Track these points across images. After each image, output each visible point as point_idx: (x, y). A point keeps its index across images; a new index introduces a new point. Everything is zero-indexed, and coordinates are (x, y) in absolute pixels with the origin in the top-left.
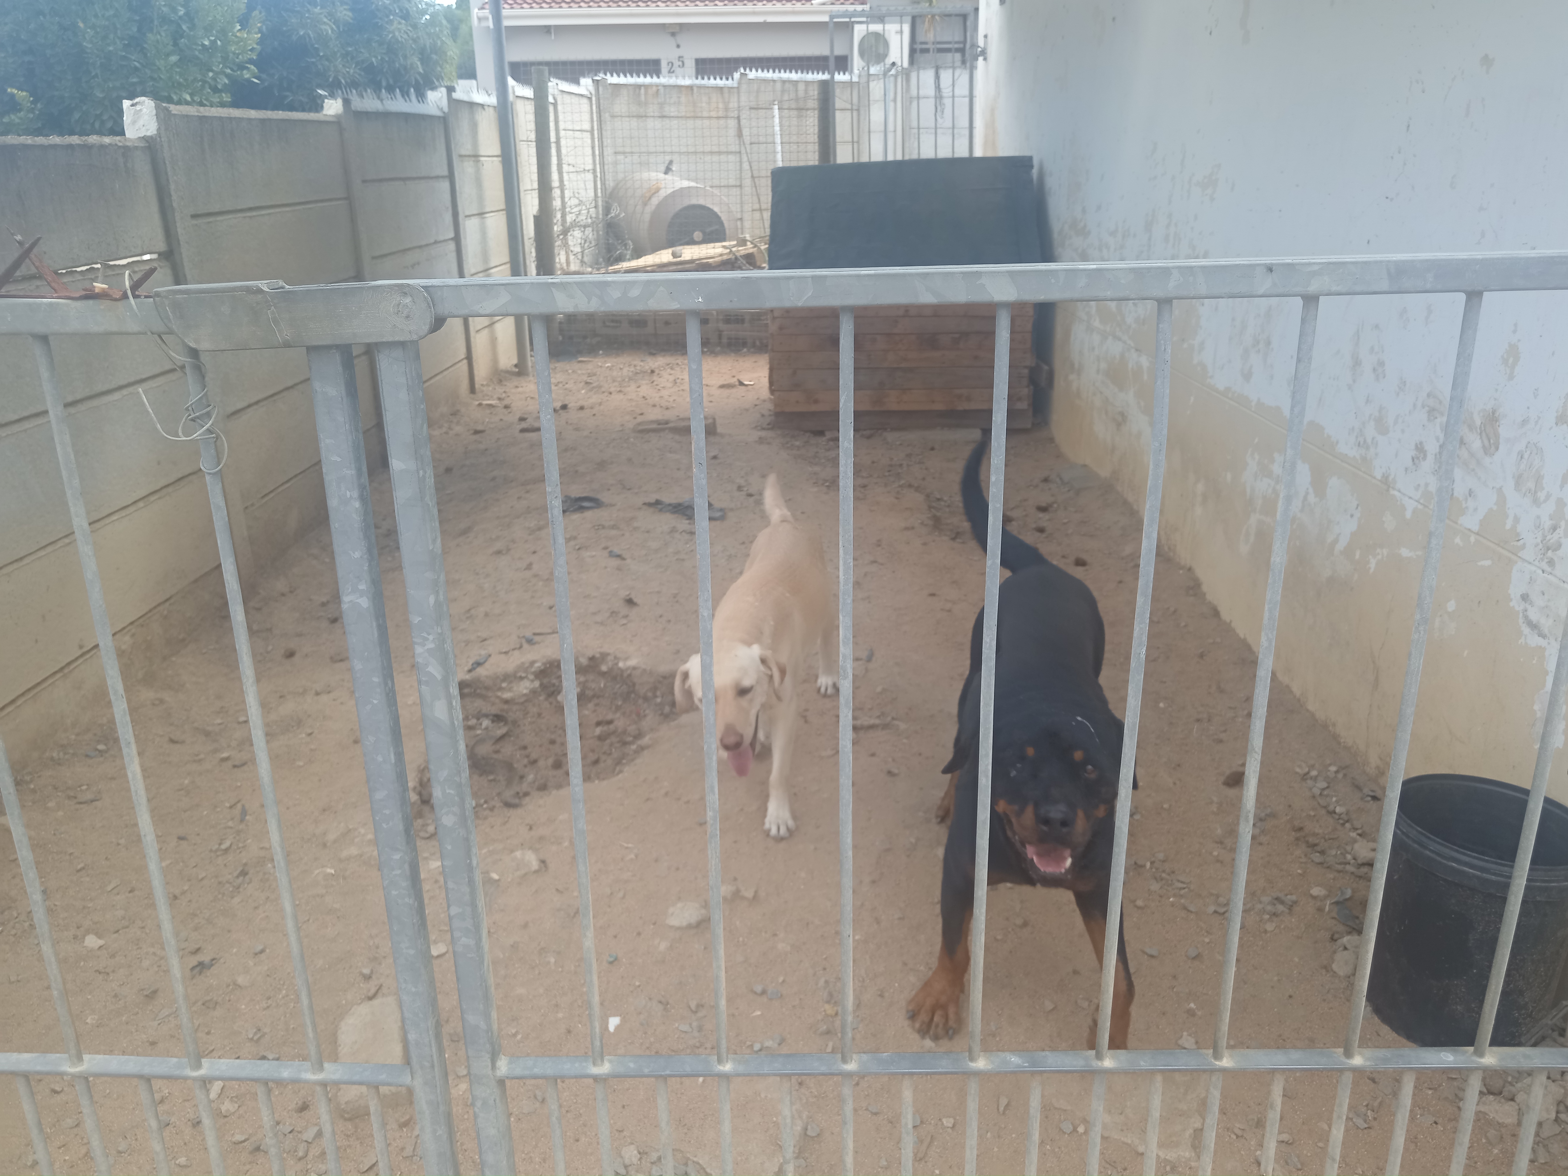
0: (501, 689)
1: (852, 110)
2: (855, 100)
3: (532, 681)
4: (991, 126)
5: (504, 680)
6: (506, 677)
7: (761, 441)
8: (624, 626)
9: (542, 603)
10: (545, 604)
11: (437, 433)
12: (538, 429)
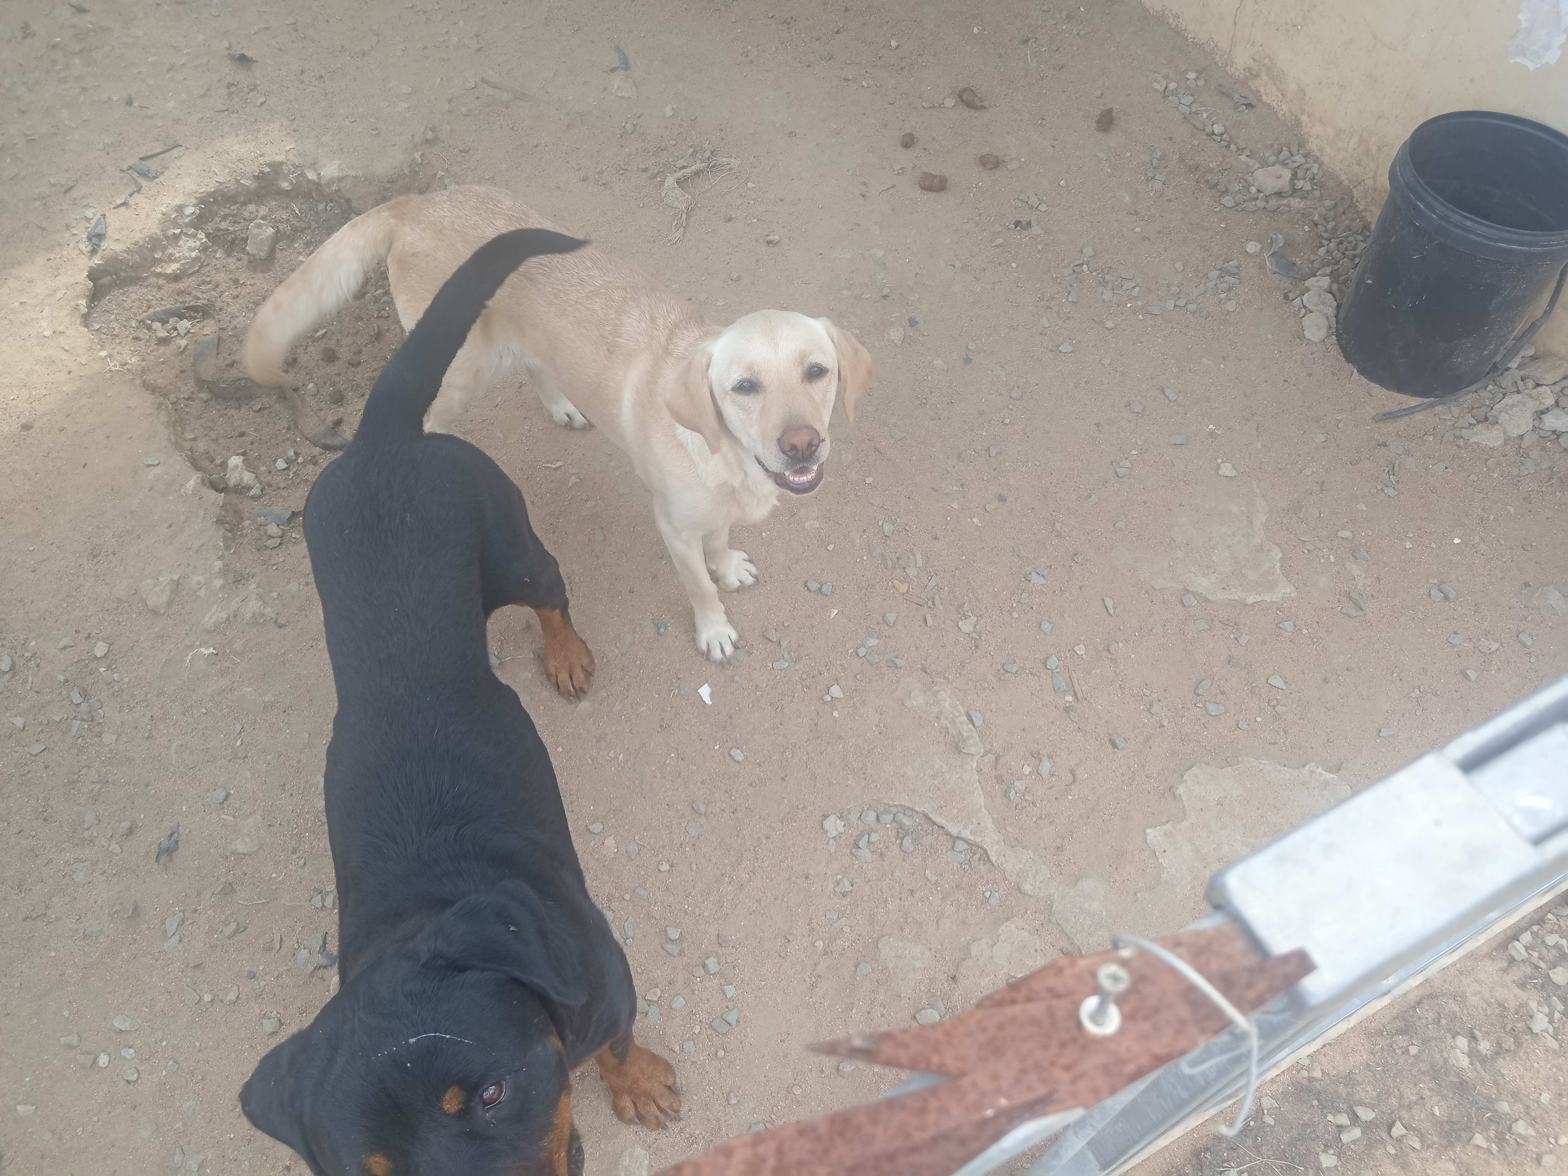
0: (157, 262)
3: (194, 236)
5: (154, 249)
6: (155, 243)
8: (265, 106)
9: (109, 98)
10: (115, 98)
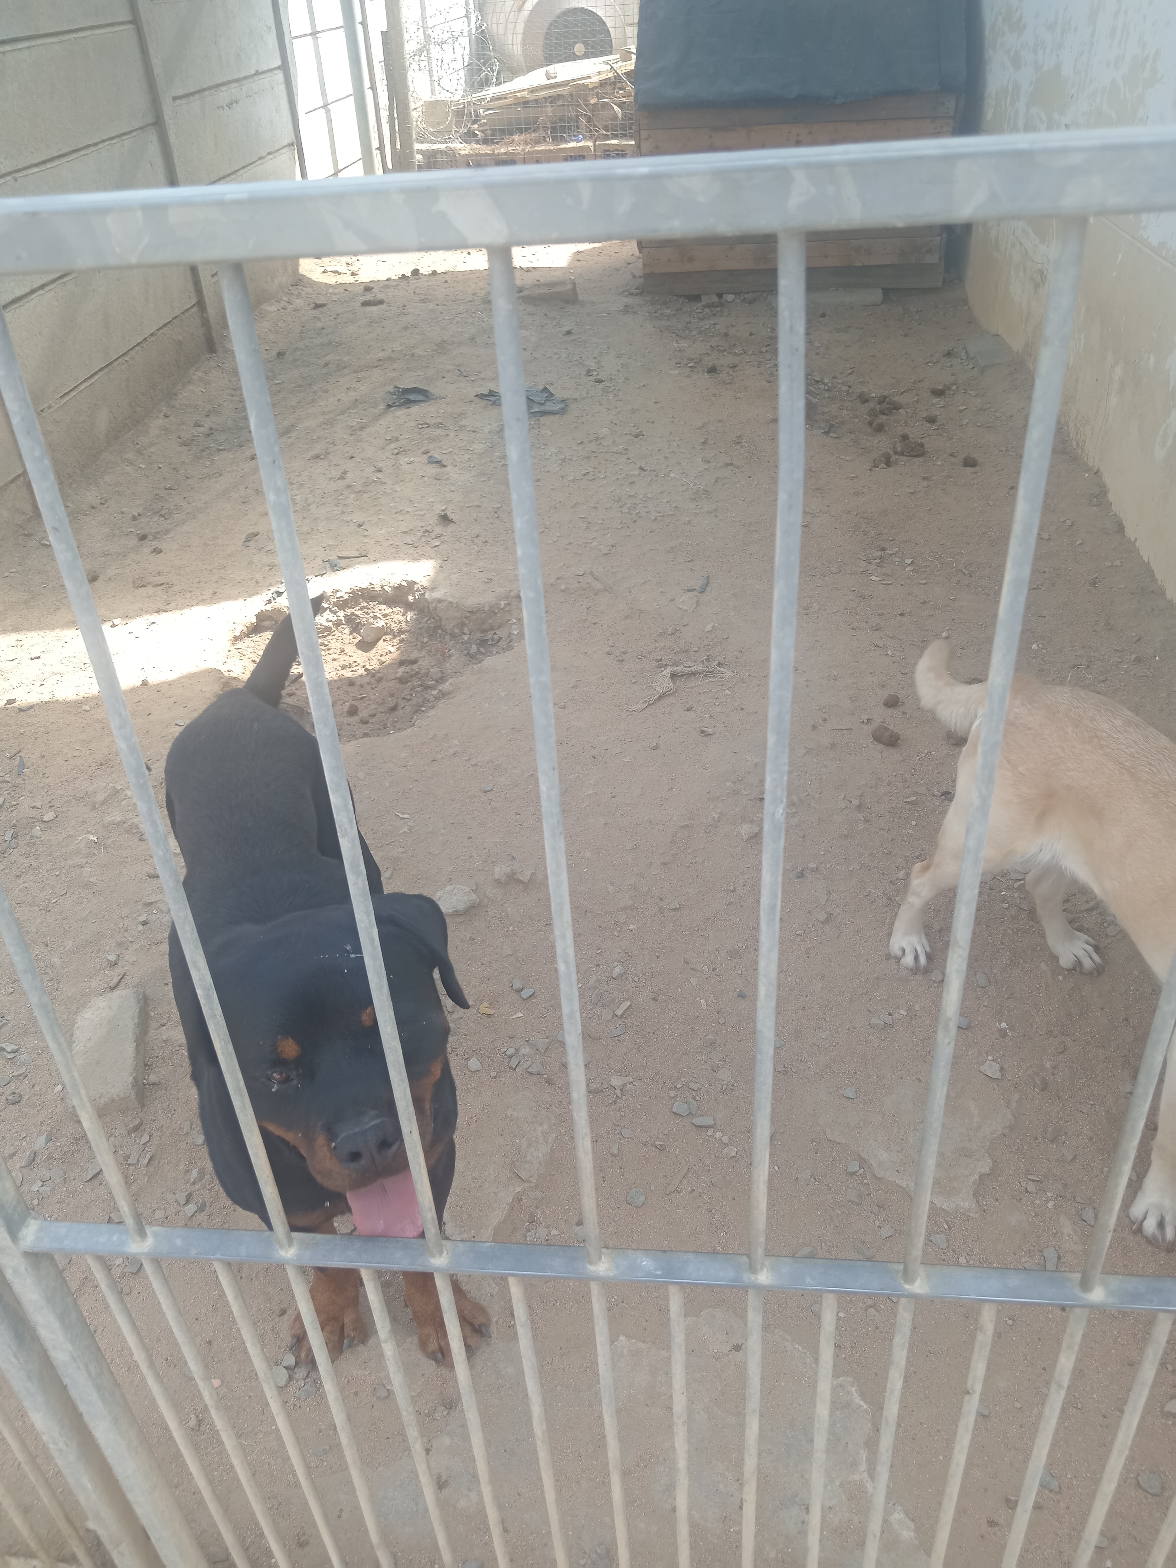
7: (627, 310)
8: (436, 548)
9: (352, 520)
10: (355, 521)
11: (273, 308)
12: (381, 302)
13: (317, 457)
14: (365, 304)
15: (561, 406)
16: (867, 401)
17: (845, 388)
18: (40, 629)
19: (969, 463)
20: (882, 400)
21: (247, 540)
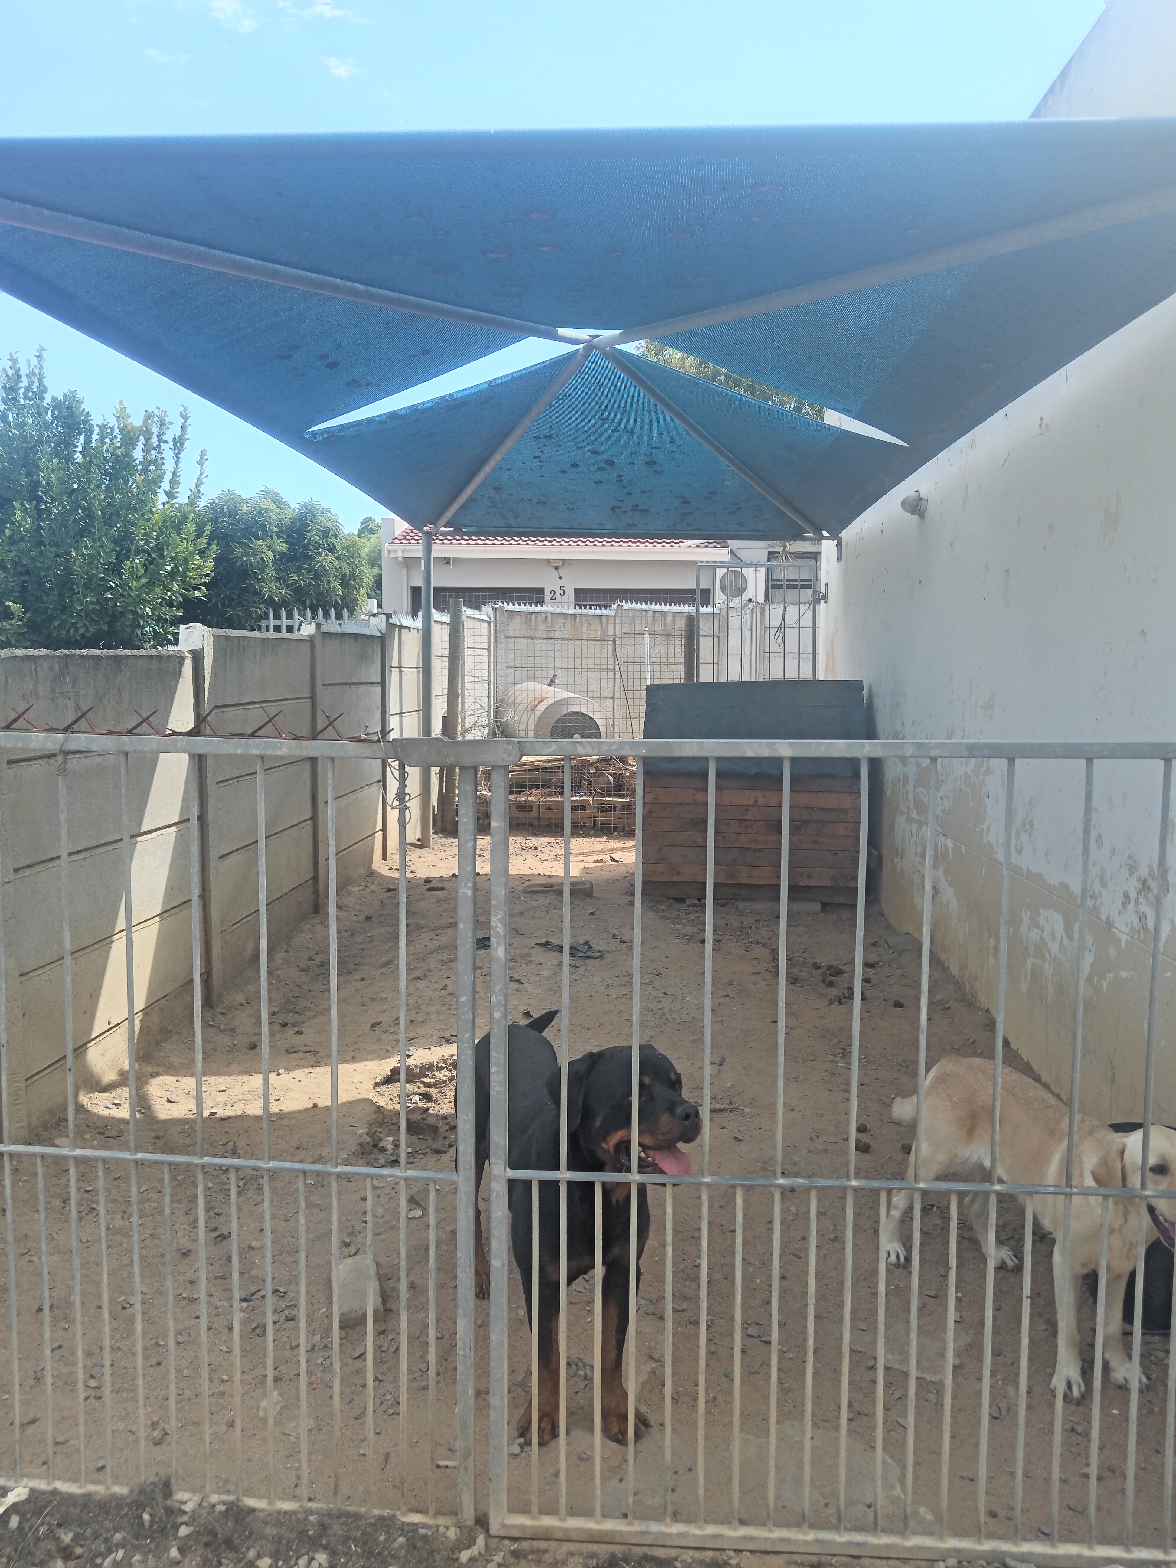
0: (425, 1076)
1: (713, 636)
2: (716, 628)
3: (450, 1070)
4: (830, 655)
5: (428, 1069)
11: (356, 889)
12: (443, 889)
13: (418, 978)
14: (429, 890)
15: (598, 954)
16: (819, 968)
17: (802, 959)
18: (221, 1075)
19: (898, 1004)
20: (830, 967)
21: (373, 1026)
